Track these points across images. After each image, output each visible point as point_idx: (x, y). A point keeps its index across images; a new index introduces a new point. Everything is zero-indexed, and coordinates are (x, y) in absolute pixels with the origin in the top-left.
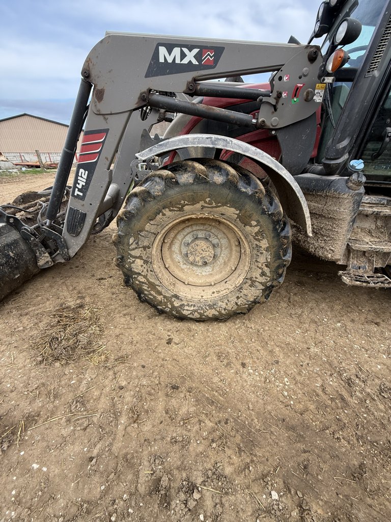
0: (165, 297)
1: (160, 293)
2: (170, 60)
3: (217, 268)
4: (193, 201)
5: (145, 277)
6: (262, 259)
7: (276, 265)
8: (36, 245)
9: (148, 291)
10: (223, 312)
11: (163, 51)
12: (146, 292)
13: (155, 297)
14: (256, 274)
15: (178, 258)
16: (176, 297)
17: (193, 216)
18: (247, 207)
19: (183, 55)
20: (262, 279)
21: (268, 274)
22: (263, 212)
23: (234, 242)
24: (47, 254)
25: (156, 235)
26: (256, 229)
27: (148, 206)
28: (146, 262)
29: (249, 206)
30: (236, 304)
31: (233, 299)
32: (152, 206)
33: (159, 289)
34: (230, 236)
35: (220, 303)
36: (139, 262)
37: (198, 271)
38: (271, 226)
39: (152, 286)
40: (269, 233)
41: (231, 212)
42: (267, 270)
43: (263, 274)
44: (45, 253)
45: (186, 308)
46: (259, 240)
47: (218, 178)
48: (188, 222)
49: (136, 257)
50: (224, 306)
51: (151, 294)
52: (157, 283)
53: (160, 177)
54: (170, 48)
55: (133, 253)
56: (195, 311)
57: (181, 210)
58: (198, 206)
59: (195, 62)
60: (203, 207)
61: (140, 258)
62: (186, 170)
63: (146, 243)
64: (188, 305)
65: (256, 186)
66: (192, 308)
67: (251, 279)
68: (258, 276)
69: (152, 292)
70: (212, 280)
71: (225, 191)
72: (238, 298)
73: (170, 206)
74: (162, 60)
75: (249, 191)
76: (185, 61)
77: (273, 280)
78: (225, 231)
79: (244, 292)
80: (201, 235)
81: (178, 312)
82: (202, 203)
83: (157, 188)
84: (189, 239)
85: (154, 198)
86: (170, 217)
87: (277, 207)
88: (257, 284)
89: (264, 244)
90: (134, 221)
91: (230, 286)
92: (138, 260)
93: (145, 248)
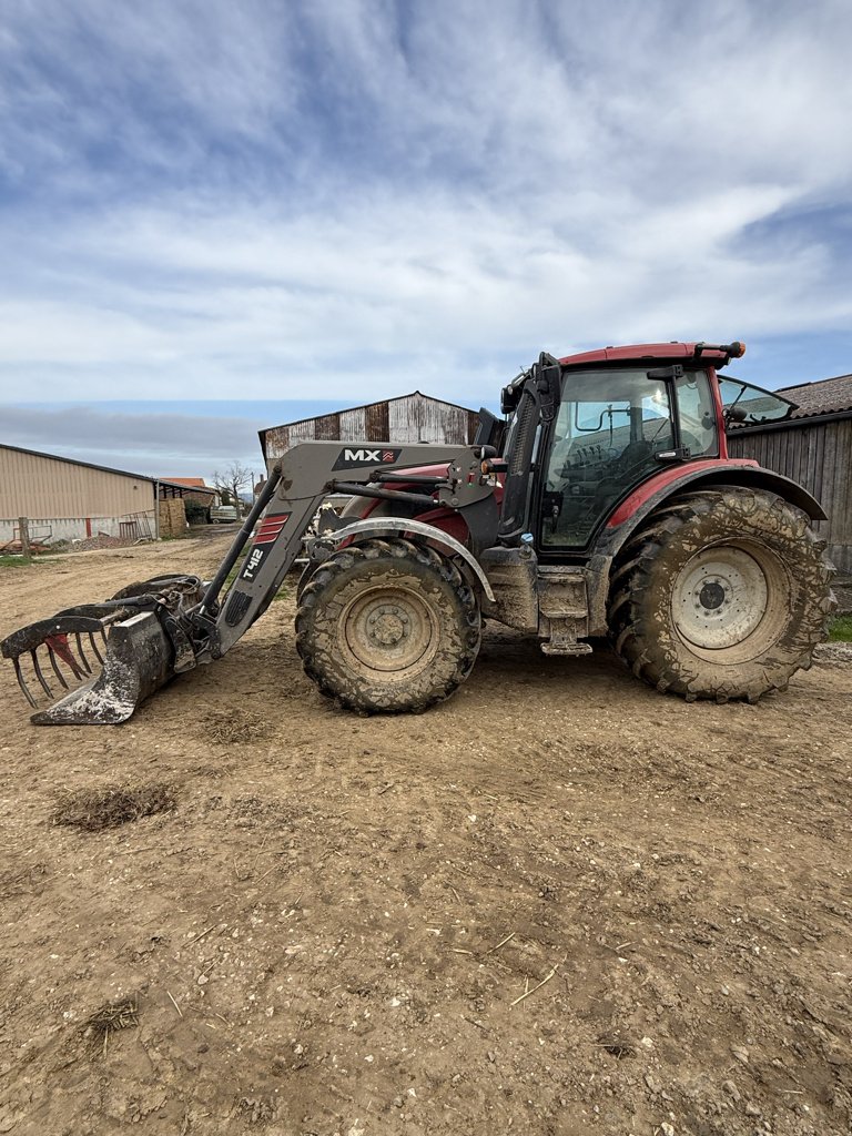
0: (349, 680)
1: (344, 676)
2: (354, 458)
3: (408, 650)
4: (379, 572)
5: (329, 654)
6: (450, 627)
7: (466, 632)
8: (180, 640)
9: (331, 673)
10: (417, 695)
11: (348, 454)
12: (328, 674)
13: (338, 680)
14: (447, 645)
15: (364, 639)
16: (362, 680)
17: (380, 587)
18: (427, 575)
19: (366, 455)
20: (453, 650)
21: (459, 643)
22: (443, 580)
23: (423, 615)
24: (191, 652)
25: (343, 606)
26: (439, 596)
27: (338, 577)
28: (331, 637)
29: (429, 574)
30: (431, 683)
31: (427, 678)
32: (341, 577)
33: (344, 669)
34: (418, 608)
35: (413, 685)
36: (324, 636)
37: (386, 653)
38: (452, 593)
39: (335, 665)
40: (451, 598)
41: (414, 580)
42: (457, 639)
43: (454, 644)
44: (188, 650)
45: (374, 693)
46: (443, 607)
47: (400, 553)
48: (374, 595)
49: (321, 631)
50: (417, 687)
51: (334, 677)
52: (341, 662)
53: (350, 553)
54: (354, 451)
55: (319, 626)
56: (386, 696)
57: (368, 580)
58: (384, 576)
59: (376, 459)
60: (388, 577)
61: (325, 631)
62: (372, 547)
63: (333, 616)
64: (376, 690)
65: (433, 558)
66: (381, 693)
67: (443, 651)
68: (450, 647)
69: (336, 674)
70: (403, 662)
71: (408, 563)
72: (432, 676)
73: (357, 577)
74: (347, 458)
75: (428, 562)
76: (368, 459)
77: (465, 650)
78: (412, 602)
79: (438, 667)
80: (388, 610)
81: (364, 699)
82: (387, 573)
83: (346, 563)
84: (375, 616)
85: (344, 570)
86: (358, 588)
87: (455, 575)
88: (449, 656)
89: (449, 610)
90: (324, 593)
91: (423, 664)
92: (323, 634)
93: (331, 620)
